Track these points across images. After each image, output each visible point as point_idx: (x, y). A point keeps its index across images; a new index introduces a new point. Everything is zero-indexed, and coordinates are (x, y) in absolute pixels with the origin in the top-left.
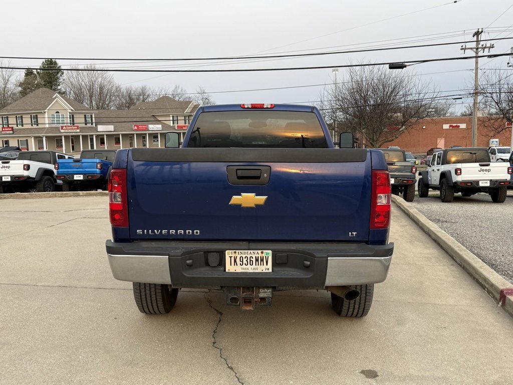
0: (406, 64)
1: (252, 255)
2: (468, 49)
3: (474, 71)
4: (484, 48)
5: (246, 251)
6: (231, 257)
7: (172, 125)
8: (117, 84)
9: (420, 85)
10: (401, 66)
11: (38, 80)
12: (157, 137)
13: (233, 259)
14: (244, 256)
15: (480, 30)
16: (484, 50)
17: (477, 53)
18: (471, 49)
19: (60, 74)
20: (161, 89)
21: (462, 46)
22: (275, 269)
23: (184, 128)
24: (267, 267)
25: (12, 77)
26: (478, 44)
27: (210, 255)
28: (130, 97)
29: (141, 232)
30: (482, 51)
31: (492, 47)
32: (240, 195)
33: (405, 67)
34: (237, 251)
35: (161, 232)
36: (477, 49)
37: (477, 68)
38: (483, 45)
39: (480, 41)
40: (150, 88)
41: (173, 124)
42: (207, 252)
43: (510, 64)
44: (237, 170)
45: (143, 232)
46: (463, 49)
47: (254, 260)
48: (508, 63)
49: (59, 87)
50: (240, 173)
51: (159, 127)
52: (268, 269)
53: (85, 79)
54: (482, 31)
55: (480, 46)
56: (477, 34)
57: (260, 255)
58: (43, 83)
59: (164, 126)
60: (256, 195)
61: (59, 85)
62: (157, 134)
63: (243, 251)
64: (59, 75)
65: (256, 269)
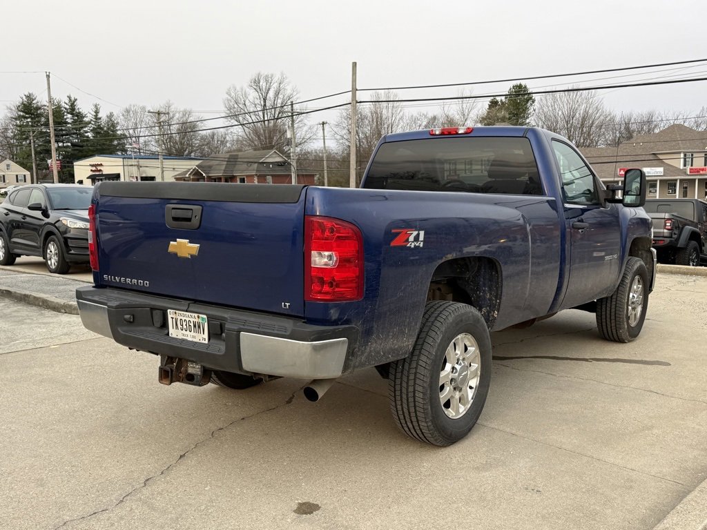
1: (190, 319)
5: (185, 313)
6: (172, 318)
7: (682, 167)
8: (608, 111)
11: (503, 113)
12: (655, 186)
13: (174, 320)
14: (183, 318)
19: (530, 102)
20: (677, 113)
23: (701, 172)
24: (204, 336)
25: (473, 111)
27: (154, 312)
28: (627, 129)
29: (107, 278)
34: (177, 312)
35: (121, 279)
40: (659, 114)
41: (685, 165)
42: (153, 309)
44: (172, 209)
47: (192, 325)
49: (528, 121)
51: (660, 170)
52: (205, 339)
53: (562, 106)
57: (196, 320)
58: (507, 116)
59: (669, 168)
60: (190, 242)
61: (528, 118)
62: (656, 181)
63: (182, 312)
64: (529, 104)
65: (194, 337)
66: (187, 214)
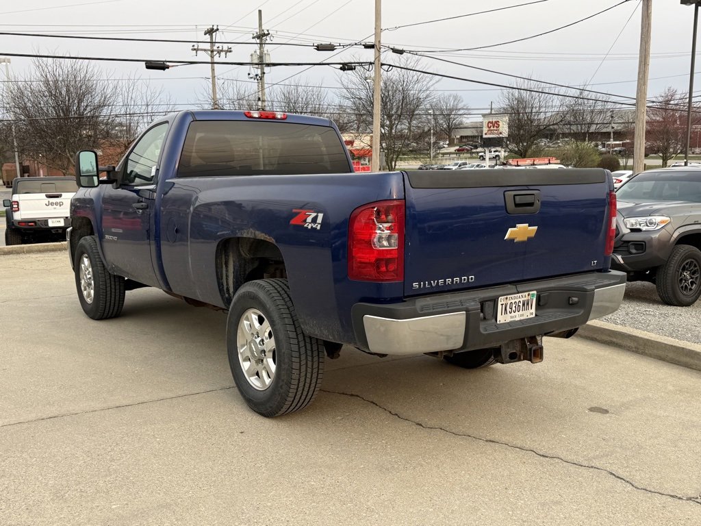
0: (168, 64)
1: (520, 299)
2: (202, 50)
3: (211, 80)
4: (219, 52)
5: (516, 295)
6: (502, 305)
9: (149, 93)
10: (160, 66)
13: (504, 306)
14: (513, 301)
15: (215, 28)
16: (220, 54)
17: (212, 57)
18: (205, 50)
21: (193, 46)
22: (538, 313)
24: (531, 311)
26: (212, 46)
27: (486, 305)
29: (417, 286)
30: (218, 55)
31: (229, 51)
32: (515, 227)
33: (168, 67)
34: (508, 296)
35: (438, 282)
36: (212, 51)
37: (214, 77)
38: (218, 47)
39: (215, 43)
42: (483, 302)
43: (251, 76)
44: (515, 195)
45: (420, 285)
46: (195, 49)
47: (521, 304)
48: (249, 74)
50: (518, 199)
52: (532, 314)
54: (218, 30)
55: (215, 48)
56: (211, 32)
57: (526, 298)
60: (529, 226)
63: (514, 295)
65: (522, 315)
66: (529, 199)
